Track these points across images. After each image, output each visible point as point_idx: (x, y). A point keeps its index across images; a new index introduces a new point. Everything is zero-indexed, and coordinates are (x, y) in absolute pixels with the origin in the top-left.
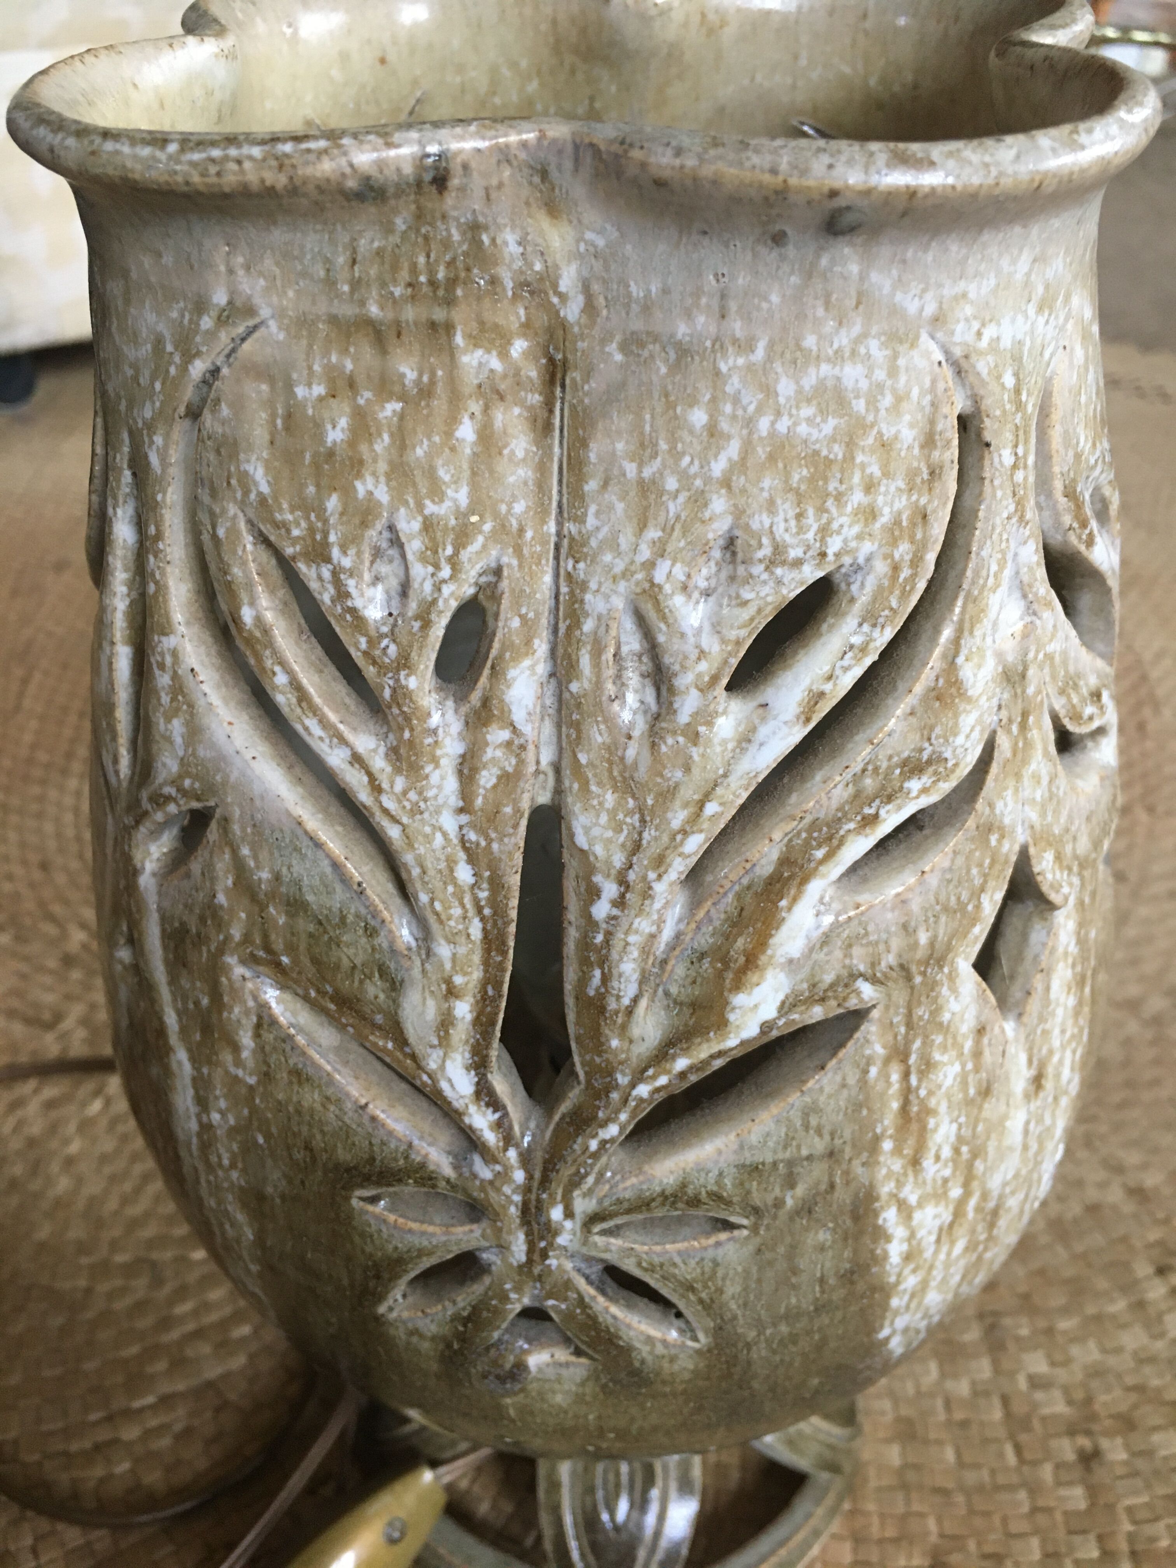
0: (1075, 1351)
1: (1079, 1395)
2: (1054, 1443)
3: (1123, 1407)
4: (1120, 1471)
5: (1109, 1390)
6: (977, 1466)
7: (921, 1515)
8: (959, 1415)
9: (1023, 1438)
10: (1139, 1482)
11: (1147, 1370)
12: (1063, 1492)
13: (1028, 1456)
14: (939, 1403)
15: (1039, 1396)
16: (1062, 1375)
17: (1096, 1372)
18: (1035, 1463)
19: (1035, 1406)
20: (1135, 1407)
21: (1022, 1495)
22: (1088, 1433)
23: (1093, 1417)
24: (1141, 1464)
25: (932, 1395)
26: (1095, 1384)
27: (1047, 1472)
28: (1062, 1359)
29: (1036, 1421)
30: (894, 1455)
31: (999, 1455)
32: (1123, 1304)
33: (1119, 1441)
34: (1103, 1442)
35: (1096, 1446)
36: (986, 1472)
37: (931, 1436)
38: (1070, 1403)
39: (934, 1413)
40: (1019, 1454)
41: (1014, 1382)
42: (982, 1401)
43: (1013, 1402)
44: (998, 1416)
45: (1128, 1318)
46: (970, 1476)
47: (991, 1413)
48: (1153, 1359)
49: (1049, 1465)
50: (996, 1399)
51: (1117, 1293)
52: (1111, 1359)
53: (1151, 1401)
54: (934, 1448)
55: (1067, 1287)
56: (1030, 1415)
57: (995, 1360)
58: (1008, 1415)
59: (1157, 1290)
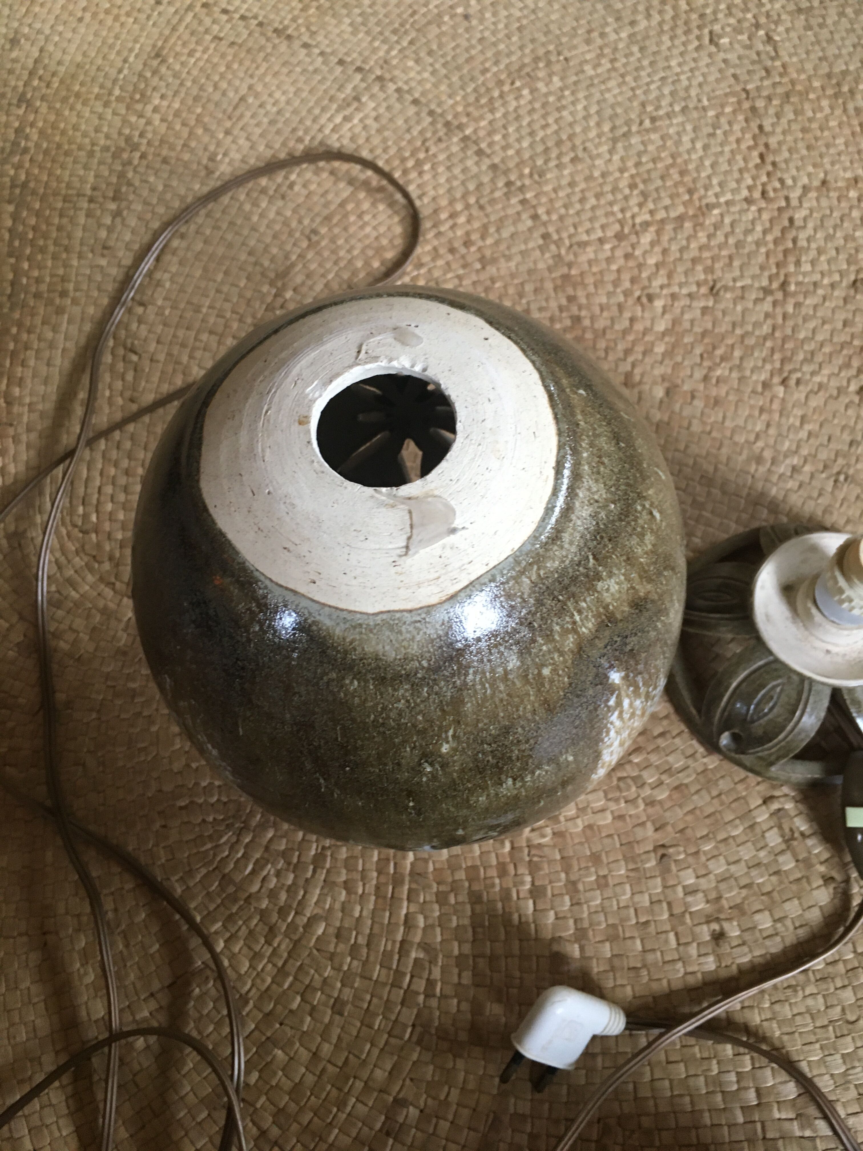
0: (711, 865)
1: (713, 895)
2: (697, 929)
3: (739, 901)
4: (734, 943)
5: (731, 889)
6: (653, 950)
7: (623, 986)
8: (643, 919)
9: (680, 929)
10: (745, 949)
11: (754, 872)
12: (702, 960)
13: (682, 941)
14: (632, 911)
15: (689, 899)
16: (703, 883)
17: (723, 879)
18: (687, 944)
19: (687, 905)
20: (745, 898)
21: (679, 965)
22: (718, 920)
23: (720, 910)
24: (747, 936)
25: (627, 907)
26: (723, 886)
27: (693, 951)
28: (704, 872)
29: (687, 916)
30: (607, 950)
31: (667, 941)
32: (741, 828)
33: (735, 923)
34: (726, 925)
35: (722, 928)
36: (659, 954)
37: (628, 935)
38: (708, 902)
39: (628, 919)
40: (678, 939)
41: (675, 892)
42: (656, 907)
43: (674, 906)
44: (666, 916)
45: (743, 838)
46: (650, 957)
47: (661, 915)
48: (758, 865)
49: (695, 945)
50: (665, 905)
51: (737, 822)
52: (733, 868)
53: (755, 894)
54: (629, 942)
55: (708, 821)
56: (684, 913)
57: (664, 879)
58: (671, 915)
59: (762, 816)
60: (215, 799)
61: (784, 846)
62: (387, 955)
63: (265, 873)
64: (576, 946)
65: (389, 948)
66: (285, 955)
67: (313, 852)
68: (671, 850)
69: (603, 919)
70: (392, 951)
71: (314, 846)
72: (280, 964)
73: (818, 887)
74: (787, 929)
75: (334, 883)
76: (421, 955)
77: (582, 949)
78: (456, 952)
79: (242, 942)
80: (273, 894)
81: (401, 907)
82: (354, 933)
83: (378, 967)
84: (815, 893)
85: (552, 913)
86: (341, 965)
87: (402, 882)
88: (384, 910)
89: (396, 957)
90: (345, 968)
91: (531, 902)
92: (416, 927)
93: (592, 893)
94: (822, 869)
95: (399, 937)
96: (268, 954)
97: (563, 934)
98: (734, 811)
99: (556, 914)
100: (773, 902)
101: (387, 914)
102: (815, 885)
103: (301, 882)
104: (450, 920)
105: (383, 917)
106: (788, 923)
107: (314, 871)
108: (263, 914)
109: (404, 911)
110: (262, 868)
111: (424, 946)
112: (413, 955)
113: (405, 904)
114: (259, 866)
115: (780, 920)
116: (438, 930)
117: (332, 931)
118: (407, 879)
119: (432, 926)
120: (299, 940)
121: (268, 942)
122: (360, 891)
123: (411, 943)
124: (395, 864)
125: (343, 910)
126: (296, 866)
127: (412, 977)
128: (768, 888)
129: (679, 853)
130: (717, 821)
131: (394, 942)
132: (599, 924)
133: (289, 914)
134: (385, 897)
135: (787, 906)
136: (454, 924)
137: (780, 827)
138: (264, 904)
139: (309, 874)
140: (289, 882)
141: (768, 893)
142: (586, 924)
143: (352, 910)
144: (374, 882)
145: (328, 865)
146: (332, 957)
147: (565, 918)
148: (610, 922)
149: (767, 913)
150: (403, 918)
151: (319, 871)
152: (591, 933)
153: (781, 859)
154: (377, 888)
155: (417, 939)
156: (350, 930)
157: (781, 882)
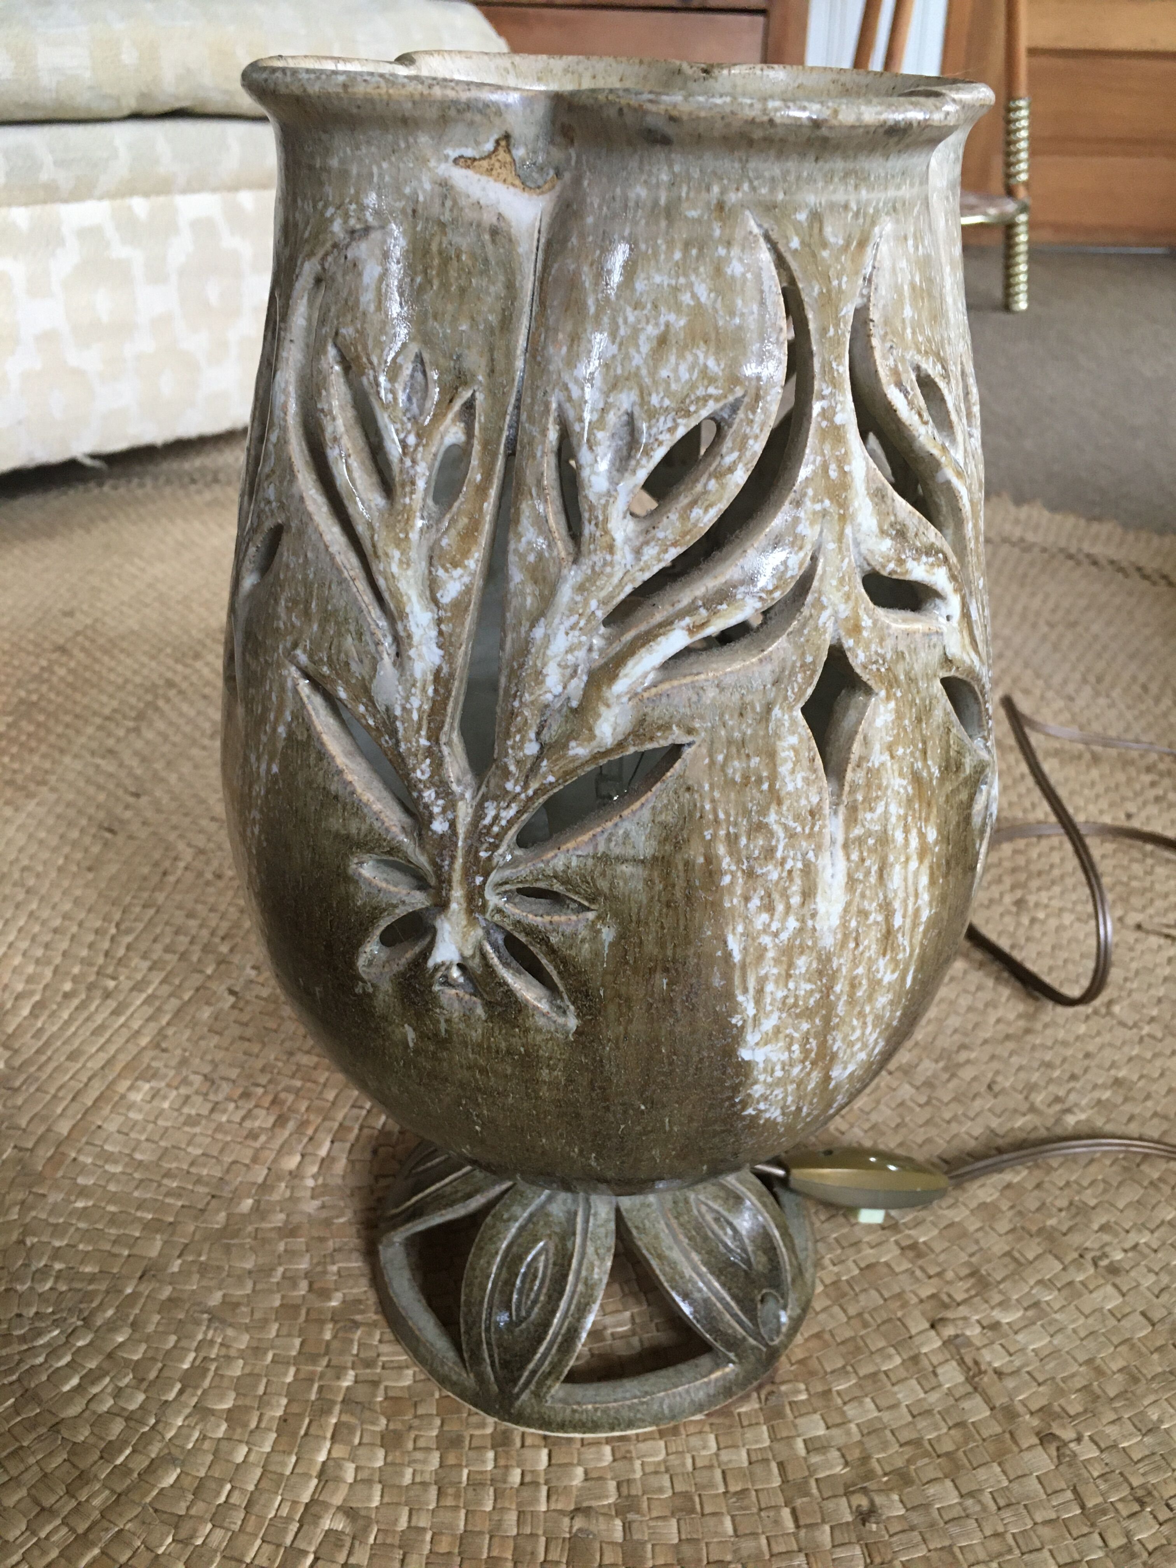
0: (851, 1411)
1: (856, 1454)
2: (830, 1505)
3: (899, 1463)
4: (895, 1527)
5: (885, 1446)
6: (754, 1535)
8: (736, 1487)
9: (799, 1502)
10: (915, 1537)
11: (922, 1423)
12: (841, 1553)
13: (804, 1522)
14: (717, 1474)
15: (815, 1459)
16: (839, 1436)
17: (871, 1430)
18: (813, 1526)
19: (812, 1470)
20: (909, 1461)
22: (865, 1491)
23: (870, 1475)
24: (916, 1518)
25: (711, 1467)
26: (871, 1443)
27: (825, 1534)
28: (839, 1420)
29: (813, 1483)
30: (671, 1531)
31: (777, 1522)
32: (898, 1360)
33: (896, 1497)
34: (879, 1500)
35: (872, 1503)
36: (764, 1541)
37: (707, 1510)
38: (847, 1464)
39: (712, 1485)
40: (796, 1519)
41: (791, 1447)
42: (758, 1469)
43: (789, 1469)
44: (776, 1482)
45: (903, 1374)
46: (747, 1546)
47: (768, 1480)
48: (928, 1412)
49: (827, 1528)
50: (774, 1466)
51: (892, 1351)
52: (886, 1416)
53: (926, 1454)
54: (711, 1522)
55: (843, 1349)
56: (806, 1480)
57: (772, 1430)
58: (785, 1480)
59: (931, 1344)
60: (48, 1285)
61: (970, 1389)
62: (279, 1523)
63: (95, 1390)
64: (618, 1523)
65: (284, 1512)
66: (96, 1515)
67: (186, 1366)
68: (783, 1388)
69: (667, 1484)
70: (289, 1519)
71: (192, 1355)
72: (81, 1530)
73: (1030, 1448)
74: (984, 1508)
75: (212, 1412)
76: (340, 1524)
77: (627, 1527)
78: (403, 1524)
79: (23, 1492)
80: (100, 1421)
81: (318, 1450)
82: (228, 1487)
83: (258, 1542)
84: (1027, 1456)
85: (579, 1471)
86: (192, 1537)
87: (328, 1412)
88: (290, 1454)
89: (295, 1527)
90: (199, 1542)
91: (544, 1452)
92: (338, 1479)
93: (649, 1444)
94: (1036, 1422)
95: (306, 1498)
96: (65, 1513)
97: (594, 1504)
98: (885, 1336)
99: (586, 1473)
100: (958, 1467)
101: (293, 1459)
102: (1025, 1446)
103: (154, 1407)
104: (402, 1475)
105: (284, 1464)
106: (987, 1498)
107: (181, 1392)
108: (76, 1450)
109: (322, 1457)
110: (93, 1383)
111: (349, 1512)
112: (326, 1524)
113: (328, 1444)
114: (91, 1378)
115: (971, 1494)
116: (377, 1489)
117: (186, 1482)
118: (337, 1409)
119: (369, 1482)
120: (128, 1490)
121: (70, 1493)
122: (253, 1425)
123: (326, 1505)
124: (321, 1388)
125: (216, 1453)
126: (152, 1383)
127: (316, 1559)
128: (947, 1446)
129: (798, 1392)
130: (858, 1349)
131: (295, 1503)
132: (661, 1490)
133: (121, 1451)
134: (295, 1434)
135: (982, 1474)
136: (407, 1479)
137: (962, 1362)
138: (83, 1435)
139: (171, 1396)
140: (133, 1406)
141: (947, 1454)
142: (636, 1490)
143: (231, 1452)
144: (279, 1413)
145: (206, 1383)
146: (177, 1522)
147: (600, 1478)
148: (679, 1488)
149: (948, 1484)
150: (318, 1467)
151: (189, 1391)
152: (645, 1505)
153: (966, 1404)
154: (284, 1420)
155: (337, 1500)
156: (221, 1482)
157: (968, 1438)
